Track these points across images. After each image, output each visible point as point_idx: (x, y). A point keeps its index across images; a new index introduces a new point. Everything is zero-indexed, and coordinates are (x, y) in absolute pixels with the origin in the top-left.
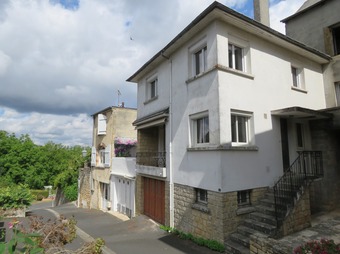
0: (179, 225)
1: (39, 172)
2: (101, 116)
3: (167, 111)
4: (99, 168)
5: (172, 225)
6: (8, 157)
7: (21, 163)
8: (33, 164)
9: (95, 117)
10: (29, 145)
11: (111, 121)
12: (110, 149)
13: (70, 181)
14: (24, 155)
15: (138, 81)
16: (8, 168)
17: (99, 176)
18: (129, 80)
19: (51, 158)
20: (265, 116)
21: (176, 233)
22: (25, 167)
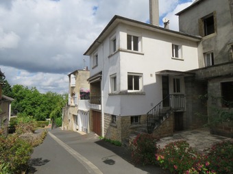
0: (106, 135)
1: (43, 111)
2: (72, 76)
3: (101, 73)
4: (72, 106)
5: (103, 135)
6: (24, 101)
7: (32, 104)
8: (39, 105)
9: (70, 76)
10: (36, 94)
11: (77, 79)
12: (78, 95)
13: (59, 115)
14: (33, 100)
15: (90, 55)
16: (24, 108)
17: (72, 111)
18: (85, 54)
19: (50, 101)
20: (151, 75)
21: (105, 139)
22: (35, 107)
